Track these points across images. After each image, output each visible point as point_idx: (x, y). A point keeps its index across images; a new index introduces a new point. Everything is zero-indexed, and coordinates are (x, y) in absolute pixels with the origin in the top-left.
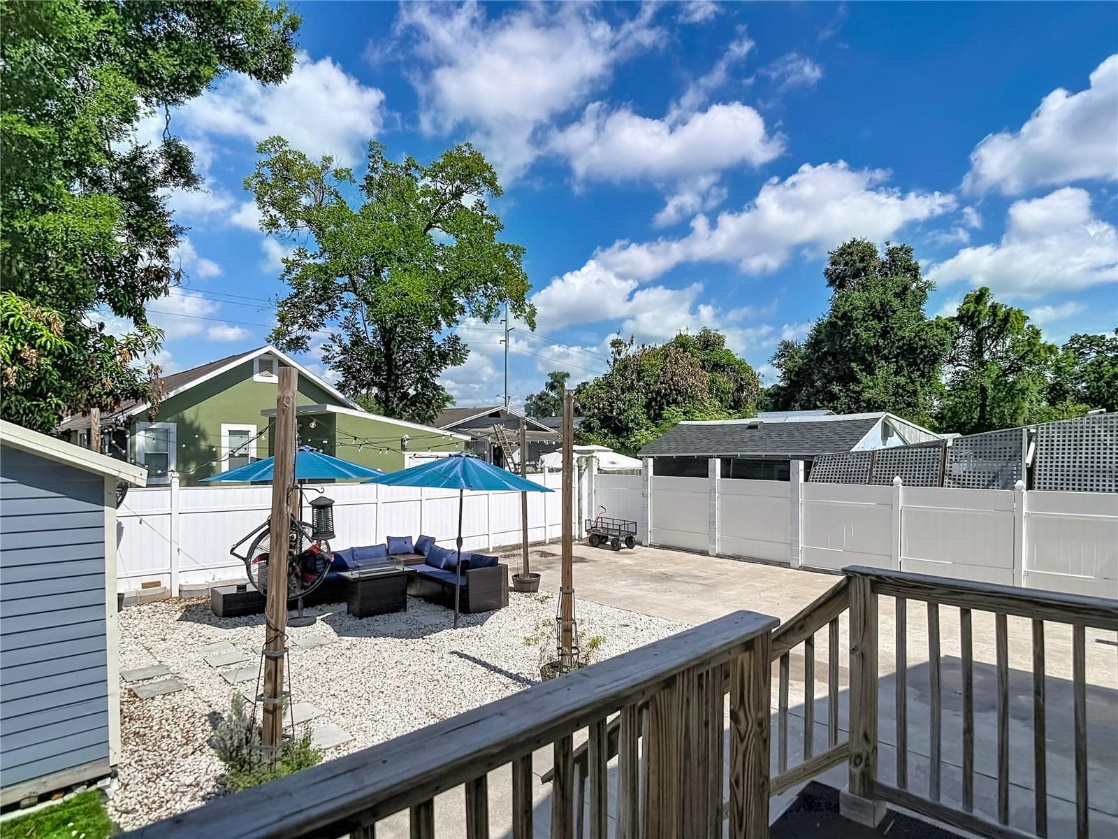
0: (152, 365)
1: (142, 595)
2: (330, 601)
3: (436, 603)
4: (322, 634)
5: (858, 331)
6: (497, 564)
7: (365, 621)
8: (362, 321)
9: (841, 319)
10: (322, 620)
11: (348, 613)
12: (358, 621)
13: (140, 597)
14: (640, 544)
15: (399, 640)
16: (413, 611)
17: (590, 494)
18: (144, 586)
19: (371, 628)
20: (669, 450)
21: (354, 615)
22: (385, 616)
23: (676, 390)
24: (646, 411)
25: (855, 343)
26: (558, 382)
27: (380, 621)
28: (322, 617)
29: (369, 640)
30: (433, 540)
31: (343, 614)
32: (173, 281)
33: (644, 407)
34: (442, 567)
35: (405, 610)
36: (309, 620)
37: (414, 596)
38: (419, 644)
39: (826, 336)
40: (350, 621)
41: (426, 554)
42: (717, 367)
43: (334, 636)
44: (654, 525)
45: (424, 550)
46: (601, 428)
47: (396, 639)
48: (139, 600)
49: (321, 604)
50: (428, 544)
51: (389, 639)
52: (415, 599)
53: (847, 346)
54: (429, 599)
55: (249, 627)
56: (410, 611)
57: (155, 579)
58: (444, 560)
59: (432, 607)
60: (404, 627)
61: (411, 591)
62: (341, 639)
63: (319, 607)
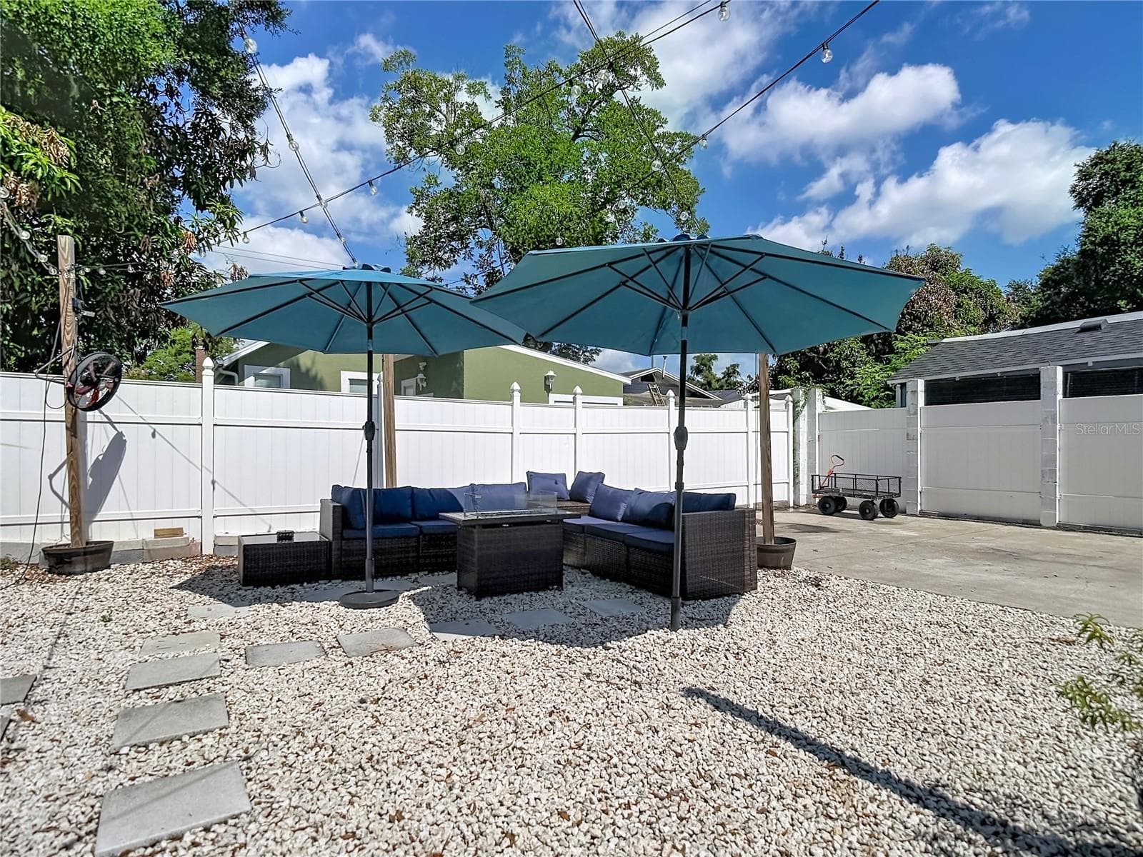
0: (235, 267)
1: (150, 547)
2: (434, 568)
3: (615, 578)
4: (401, 623)
5: (1129, 258)
6: (733, 507)
7: (486, 603)
8: (498, 260)
9: (1101, 245)
10: (412, 598)
11: (459, 588)
12: (473, 602)
13: (149, 551)
14: (904, 512)
15: (553, 649)
16: (575, 589)
17: (811, 443)
18: (158, 533)
19: (497, 617)
20: (945, 370)
21: (469, 592)
22: (525, 596)
23: (910, 314)
24: (864, 346)
25: (1123, 275)
26: (705, 365)
27: (515, 607)
28: (413, 592)
29: (490, 644)
30: (601, 476)
31: (450, 590)
32: (259, 158)
33: (861, 341)
34: (619, 518)
35: (560, 588)
36: (385, 597)
37: (573, 567)
38: (598, 659)
39: (1077, 270)
40: (462, 603)
41: (590, 499)
42: (960, 291)
43: (423, 632)
44: (928, 481)
45: (586, 491)
46: (799, 371)
47: (545, 646)
48: (146, 554)
49: (417, 571)
50: (592, 483)
51: (532, 644)
52: (575, 572)
53: (1110, 280)
54: (601, 572)
55: (275, 605)
56: (569, 589)
57: (176, 524)
58: (623, 507)
59: (607, 585)
60: (560, 619)
61: (569, 559)
62: (433, 639)
63: (414, 576)
